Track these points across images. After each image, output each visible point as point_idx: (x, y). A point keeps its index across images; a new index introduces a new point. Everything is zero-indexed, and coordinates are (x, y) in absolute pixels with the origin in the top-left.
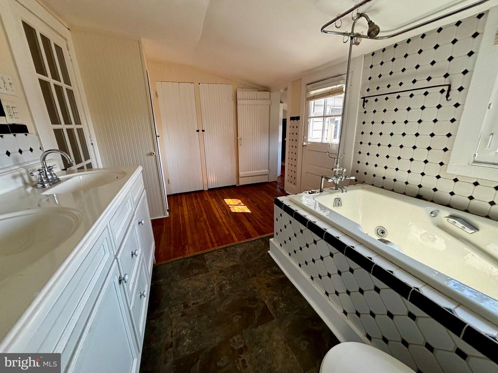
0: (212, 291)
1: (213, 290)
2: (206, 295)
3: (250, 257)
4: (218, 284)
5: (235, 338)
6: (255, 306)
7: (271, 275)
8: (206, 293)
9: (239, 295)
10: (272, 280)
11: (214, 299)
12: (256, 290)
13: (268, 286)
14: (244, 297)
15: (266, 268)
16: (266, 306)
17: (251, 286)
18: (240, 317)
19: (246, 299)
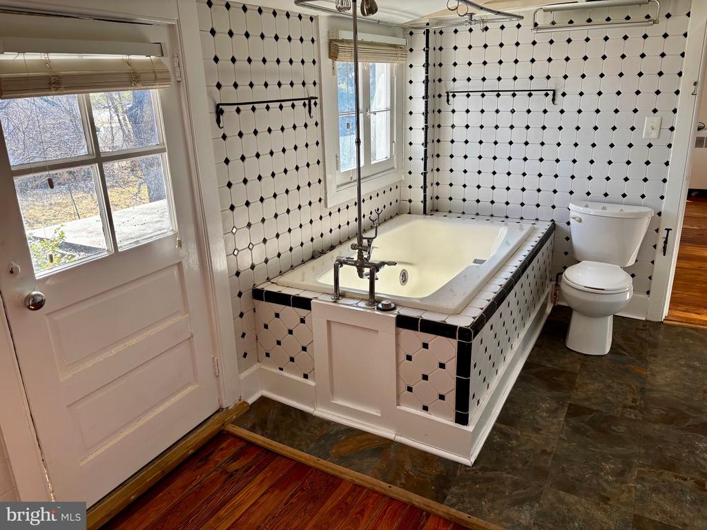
0: (642, 479)
1: (640, 479)
2: (656, 479)
3: (516, 485)
4: (622, 483)
5: (633, 416)
6: (582, 424)
7: (517, 436)
8: (657, 482)
9: (596, 448)
10: (522, 431)
11: (643, 466)
12: (561, 436)
13: (537, 430)
14: (589, 440)
15: (511, 449)
16: (566, 417)
17: (566, 445)
18: (613, 427)
19: (587, 436)
